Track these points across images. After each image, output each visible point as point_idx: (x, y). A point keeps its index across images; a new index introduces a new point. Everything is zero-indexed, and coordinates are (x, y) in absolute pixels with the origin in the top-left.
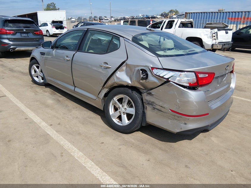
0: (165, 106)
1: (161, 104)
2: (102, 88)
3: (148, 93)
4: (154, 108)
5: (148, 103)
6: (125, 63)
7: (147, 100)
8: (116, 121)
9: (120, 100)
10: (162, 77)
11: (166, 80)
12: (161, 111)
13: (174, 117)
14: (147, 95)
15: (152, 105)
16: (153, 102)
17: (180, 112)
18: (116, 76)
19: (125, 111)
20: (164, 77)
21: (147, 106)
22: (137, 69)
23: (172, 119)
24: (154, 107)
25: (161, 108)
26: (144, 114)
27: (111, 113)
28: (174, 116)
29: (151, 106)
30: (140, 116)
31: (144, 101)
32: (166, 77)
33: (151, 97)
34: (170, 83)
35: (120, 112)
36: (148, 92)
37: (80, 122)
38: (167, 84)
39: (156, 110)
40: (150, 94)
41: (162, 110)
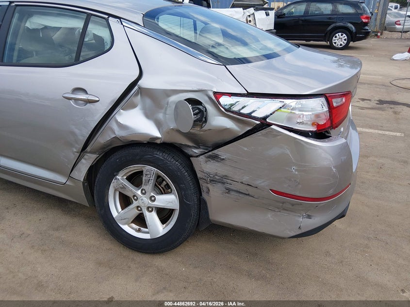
0: (258, 182)
1: (246, 179)
2: (78, 154)
3: (209, 157)
4: (229, 190)
5: (211, 181)
6: (136, 87)
7: (209, 174)
8: (133, 228)
9: (136, 179)
10: (249, 116)
11: (258, 122)
12: (248, 195)
13: (281, 205)
14: (206, 162)
15: (224, 183)
16: (226, 177)
17: (298, 194)
18: (117, 122)
19: (153, 203)
20: (253, 115)
21: (209, 186)
22: (174, 98)
23: (277, 210)
24: (228, 186)
25: (248, 187)
26: (202, 205)
27: (115, 214)
28: (283, 203)
29: (220, 185)
30: (194, 212)
31: (199, 175)
32: (259, 114)
33: (217, 164)
34: (272, 129)
35: (138, 207)
36: (210, 153)
37: (33, 247)
38: (263, 132)
39: (232, 193)
40: (215, 158)
41: (250, 193)
